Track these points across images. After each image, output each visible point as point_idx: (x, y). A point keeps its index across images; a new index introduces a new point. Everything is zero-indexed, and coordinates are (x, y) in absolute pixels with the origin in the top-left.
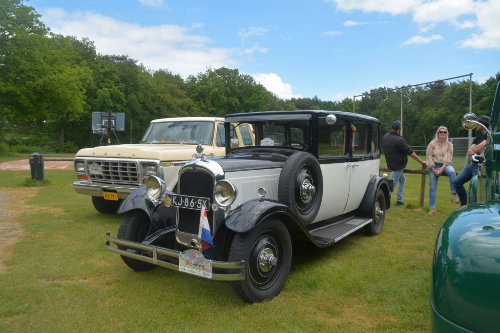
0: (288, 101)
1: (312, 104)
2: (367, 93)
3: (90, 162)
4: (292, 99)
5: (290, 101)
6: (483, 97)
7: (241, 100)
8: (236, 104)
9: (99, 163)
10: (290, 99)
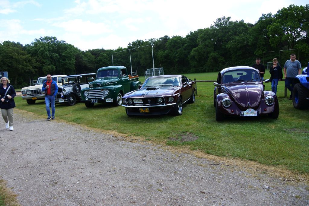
0: (87, 52)
1: (101, 52)
2: (130, 44)
3: (27, 91)
4: (89, 50)
5: (88, 51)
6: (185, 43)
7: (60, 54)
8: (57, 56)
9: (30, 91)
10: (88, 50)
